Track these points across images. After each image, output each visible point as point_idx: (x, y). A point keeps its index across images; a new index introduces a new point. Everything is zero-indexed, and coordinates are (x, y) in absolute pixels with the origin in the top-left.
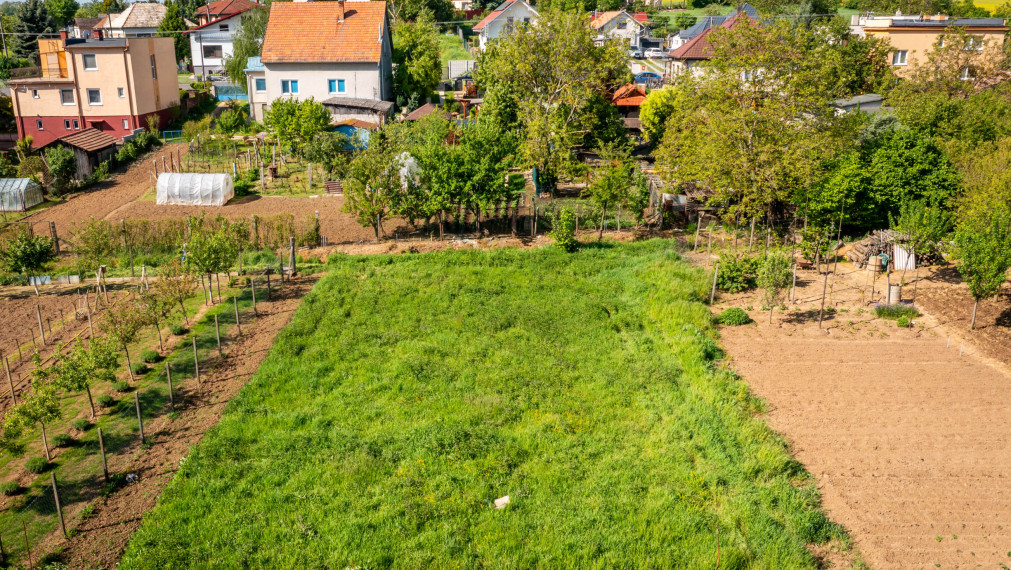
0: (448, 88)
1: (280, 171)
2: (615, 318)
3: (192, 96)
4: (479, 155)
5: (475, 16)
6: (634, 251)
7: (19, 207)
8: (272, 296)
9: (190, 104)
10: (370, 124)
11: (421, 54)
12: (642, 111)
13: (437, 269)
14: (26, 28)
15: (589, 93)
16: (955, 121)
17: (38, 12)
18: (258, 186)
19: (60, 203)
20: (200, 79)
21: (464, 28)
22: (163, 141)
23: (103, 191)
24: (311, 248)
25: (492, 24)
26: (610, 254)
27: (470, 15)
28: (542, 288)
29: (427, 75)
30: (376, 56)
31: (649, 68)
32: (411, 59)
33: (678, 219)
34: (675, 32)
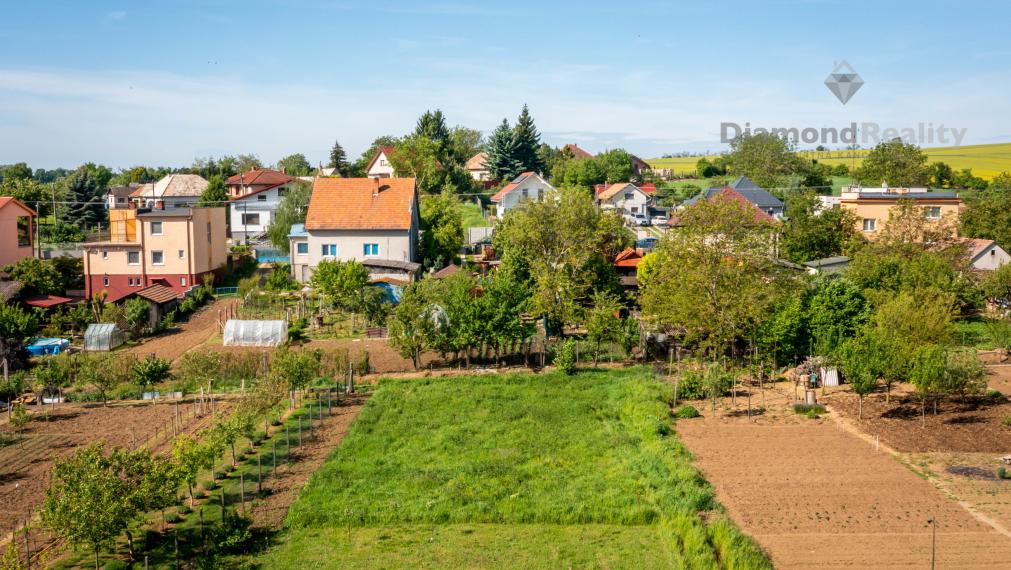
0: (469, 251)
1: (325, 321)
2: (599, 412)
3: (235, 258)
4: (497, 302)
5: (493, 187)
6: (621, 374)
7: (107, 348)
8: (340, 404)
9: (235, 266)
10: (402, 282)
11: (446, 222)
12: (638, 271)
13: (464, 387)
14: (75, 197)
15: (587, 256)
16: (895, 277)
17: (88, 183)
18: (307, 332)
19: (137, 345)
20: (238, 244)
21: (482, 198)
22: (216, 296)
23: (172, 336)
24: (362, 375)
25: (508, 196)
26: (602, 376)
27: (488, 185)
28: (547, 396)
29: (451, 240)
30: (407, 224)
31: (654, 235)
32: (436, 227)
33: (658, 352)
34: (680, 201)
